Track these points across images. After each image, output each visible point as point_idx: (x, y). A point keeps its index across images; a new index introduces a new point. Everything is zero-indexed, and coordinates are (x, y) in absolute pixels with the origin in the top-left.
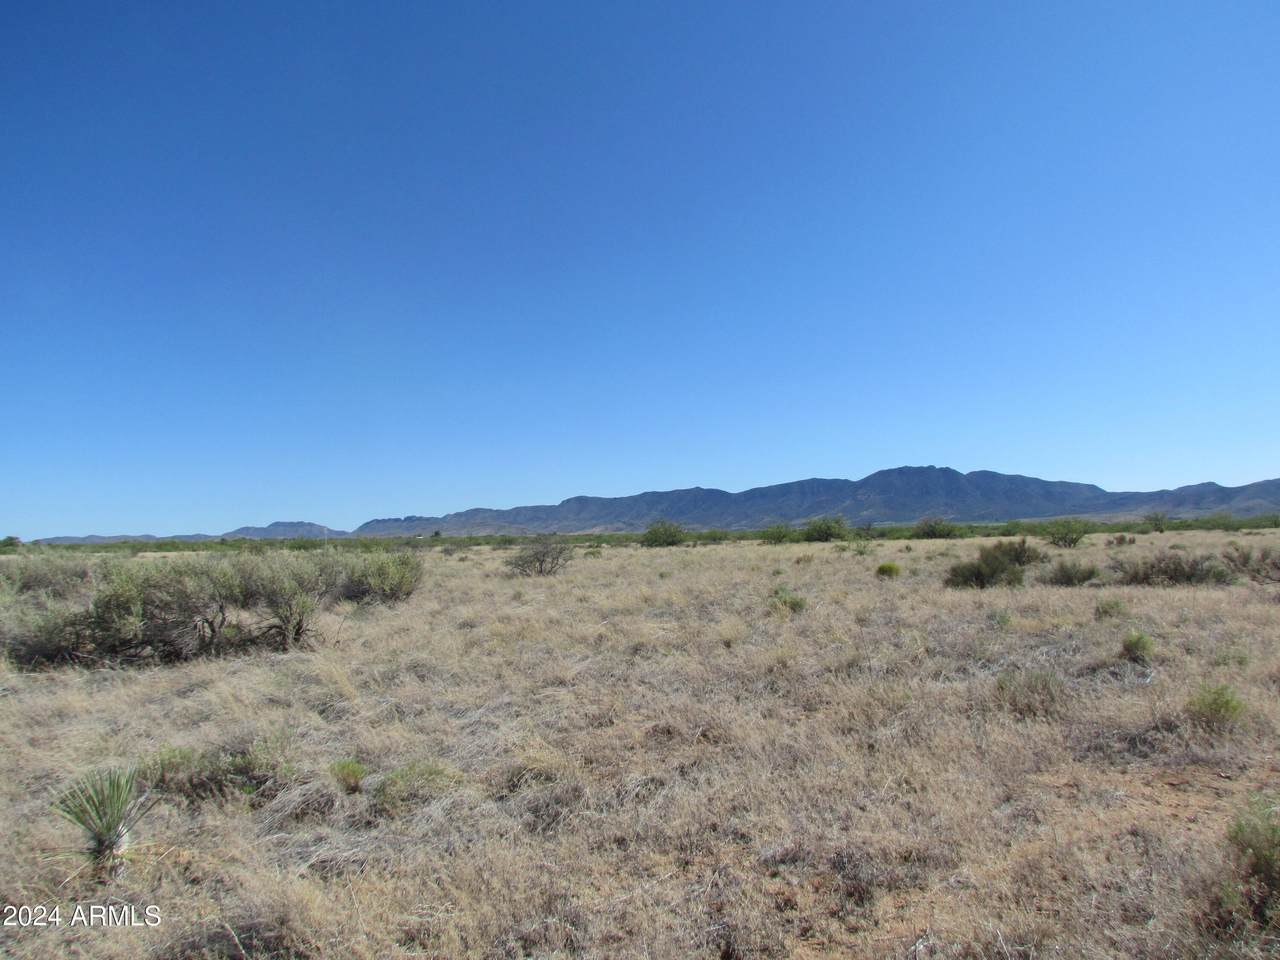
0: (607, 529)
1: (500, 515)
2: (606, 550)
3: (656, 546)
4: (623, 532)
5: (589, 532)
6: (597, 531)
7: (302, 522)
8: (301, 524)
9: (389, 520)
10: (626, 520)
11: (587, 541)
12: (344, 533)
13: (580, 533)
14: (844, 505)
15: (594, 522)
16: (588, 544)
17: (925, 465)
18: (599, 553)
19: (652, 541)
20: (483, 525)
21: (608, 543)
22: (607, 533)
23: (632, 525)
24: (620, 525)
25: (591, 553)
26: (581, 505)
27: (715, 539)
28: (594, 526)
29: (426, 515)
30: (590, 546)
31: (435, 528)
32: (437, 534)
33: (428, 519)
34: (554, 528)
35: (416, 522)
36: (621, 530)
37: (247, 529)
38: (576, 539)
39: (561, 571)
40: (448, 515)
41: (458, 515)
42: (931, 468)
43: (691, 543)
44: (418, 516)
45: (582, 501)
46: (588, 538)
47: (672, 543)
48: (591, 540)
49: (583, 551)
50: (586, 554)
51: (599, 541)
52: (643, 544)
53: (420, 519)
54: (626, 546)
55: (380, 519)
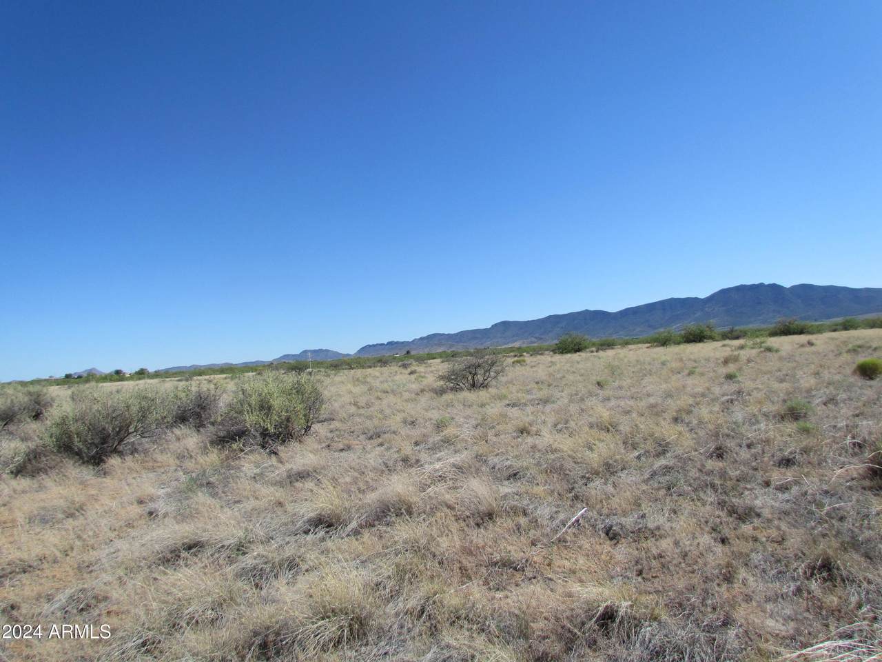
0: (524, 343)
1: (450, 337)
2: (528, 359)
3: (566, 353)
4: (536, 345)
5: (511, 345)
6: (517, 344)
7: (321, 350)
8: (320, 351)
9: (377, 344)
10: (537, 335)
11: (511, 352)
12: (348, 355)
13: (506, 346)
14: (696, 316)
15: (515, 338)
16: (512, 354)
17: (757, 283)
18: (524, 361)
19: (563, 349)
20: (439, 344)
21: (528, 353)
22: (524, 346)
23: (541, 339)
24: (533, 339)
25: (518, 362)
26: (505, 328)
27: (609, 345)
28: (516, 341)
29: (401, 340)
30: (515, 356)
31: (407, 348)
32: (408, 352)
33: (403, 343)
34: (488, 344)
35: (396, 345)
36: (535, 342)
37: (288, 356)
38: (505, 350)
39: (494, 383)
40: (416, 339)
41: (422, 339)
42: (762, 285)
43: (594, 349)
44: (395, 341)
45: (505, 325)
46: (511, 349)
47: (579, 350)
48: (513, 351)
49: (510, 360)
50: (513, 363)
51: (520, 351)
52: (554, 351)
53: (397, 343)
54: (542, 354)
55: (371, 344)
